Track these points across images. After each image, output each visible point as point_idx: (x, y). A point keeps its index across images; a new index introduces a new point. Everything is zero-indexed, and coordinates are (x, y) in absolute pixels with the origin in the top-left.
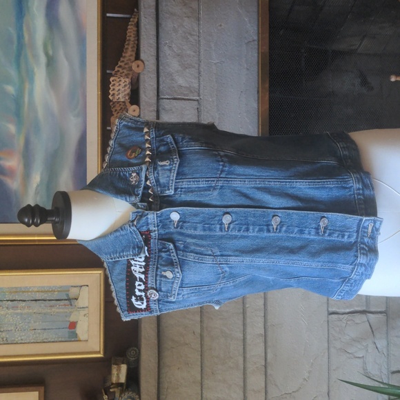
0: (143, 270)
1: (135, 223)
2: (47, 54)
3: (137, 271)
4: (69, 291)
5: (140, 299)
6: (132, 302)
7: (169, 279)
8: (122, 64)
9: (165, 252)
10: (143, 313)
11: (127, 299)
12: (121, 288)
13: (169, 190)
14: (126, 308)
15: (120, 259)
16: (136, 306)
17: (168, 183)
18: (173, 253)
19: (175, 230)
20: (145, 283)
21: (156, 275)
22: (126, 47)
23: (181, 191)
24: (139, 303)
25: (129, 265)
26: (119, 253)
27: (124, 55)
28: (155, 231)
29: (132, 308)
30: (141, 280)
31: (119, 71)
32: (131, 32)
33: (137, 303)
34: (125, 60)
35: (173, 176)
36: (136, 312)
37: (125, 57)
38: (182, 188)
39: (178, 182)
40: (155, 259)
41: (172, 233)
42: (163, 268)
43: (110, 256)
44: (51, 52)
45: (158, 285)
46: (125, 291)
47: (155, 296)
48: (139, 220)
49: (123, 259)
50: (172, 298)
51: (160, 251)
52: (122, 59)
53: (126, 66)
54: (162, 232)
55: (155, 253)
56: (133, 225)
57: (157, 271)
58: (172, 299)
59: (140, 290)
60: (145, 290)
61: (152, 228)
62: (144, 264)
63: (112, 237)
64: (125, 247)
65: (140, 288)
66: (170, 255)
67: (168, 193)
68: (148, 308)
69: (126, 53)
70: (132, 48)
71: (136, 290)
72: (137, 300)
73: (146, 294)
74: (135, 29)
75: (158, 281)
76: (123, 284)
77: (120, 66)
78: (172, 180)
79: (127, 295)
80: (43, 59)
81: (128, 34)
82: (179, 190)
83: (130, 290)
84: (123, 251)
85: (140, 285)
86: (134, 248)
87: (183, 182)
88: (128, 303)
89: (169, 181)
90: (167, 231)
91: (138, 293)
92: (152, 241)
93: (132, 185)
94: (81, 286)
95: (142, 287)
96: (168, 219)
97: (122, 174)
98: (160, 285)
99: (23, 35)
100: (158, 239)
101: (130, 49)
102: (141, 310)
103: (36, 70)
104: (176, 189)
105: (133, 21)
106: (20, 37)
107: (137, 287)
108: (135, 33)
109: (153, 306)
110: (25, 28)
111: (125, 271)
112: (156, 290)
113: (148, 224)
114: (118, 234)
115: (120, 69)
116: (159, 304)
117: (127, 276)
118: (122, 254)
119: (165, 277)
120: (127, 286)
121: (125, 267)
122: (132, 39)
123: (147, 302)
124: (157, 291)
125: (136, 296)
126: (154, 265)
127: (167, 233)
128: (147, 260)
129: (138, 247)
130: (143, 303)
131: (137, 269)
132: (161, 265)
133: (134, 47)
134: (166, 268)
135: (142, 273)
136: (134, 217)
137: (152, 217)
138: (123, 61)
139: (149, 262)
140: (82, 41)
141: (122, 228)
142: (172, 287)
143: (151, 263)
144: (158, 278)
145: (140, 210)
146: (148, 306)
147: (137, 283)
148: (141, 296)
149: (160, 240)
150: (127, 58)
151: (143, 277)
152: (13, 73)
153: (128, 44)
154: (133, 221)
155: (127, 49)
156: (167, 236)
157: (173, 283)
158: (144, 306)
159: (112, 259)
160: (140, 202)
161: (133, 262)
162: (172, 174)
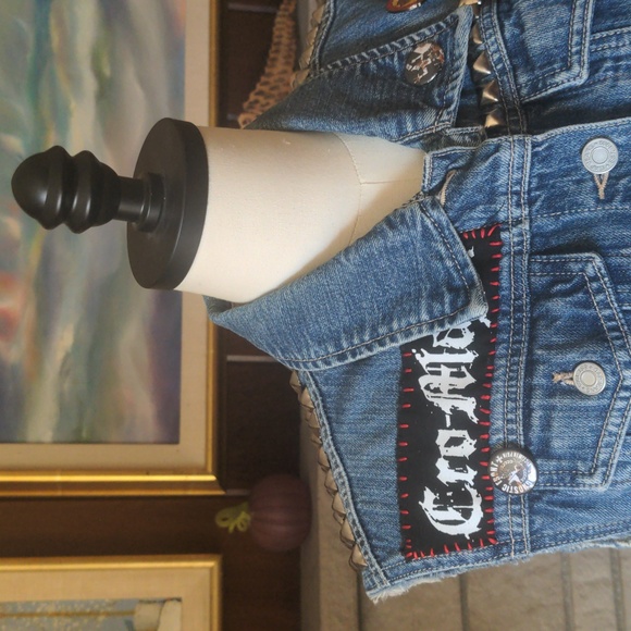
0: (469, 379)
1: (442, 198)
2: (98, 74)
3: (445, 389)
4: (132, 613)
5: (455, 496)
6: (422, 513)
7: (588, 397)
8: (265, 89)
9: (564, 294)
10: (468, 554)
11: (403, 504)
12: (377, 464)
13: (569, 69)
14: (397, 543)
15: (378, 349)
16: (439, 527)
17: (566, 46)
18: (600, 291)
19: (600, 212)
20: (479, 431)
21: (529, 391)
22: (272, 55)
23: (616, 69)
24: (452, 514)
25: (411, 371)
26: (374, 329)
27: (267, 70)
28: (518, 222)
29: (421, 540)
30: (460, 419)
31: (257, 102)
32: (281, 29)
33: (442, 515)
34: (271, 80)
35: (583, 20)
36: (439, 551)
37: (270, 75)
38: (618, 59)
39: (602, 40)
40: (518, 332)
41: (590, 224)
42: (559, 358)
43: (338, 346)
44: (107, 71)
45: (535, 433)
46: (392, 475)
47: (520, 474)
48: (460, 180)
49: (390, 346)
50: (597, 479)
51: (540, 296)
52: (263, 79)
53: (275, 92)
54: (547, 223)
55: (519, 309)
56: (435, 204)
57: (530, 372)
58: (595, 486)
59: (456, 463)
60: (480, 460)
61: (507, 210)
62: (469, 357)
63: (351, 264)
64: (399, 301)
65: (455, 451)
66: (588, 305)
67: (562, 81)
68: (488, 535)
69: (273, 66)
70: (285, 58)
71: (442, 464)
72: (442, 504)
73: (483, 472)
74: (290, 23)
75: (537, 415)
76: (387, 449)
77: (261, 93)
78: (580, 33)
79: (401, 487)
80: (90, 84)
81: (276, 33)
82: (609, 64)
83: (415, 466)
84: (387, 319)
85: (455, 442)
86: (435, 295)
87: (619, 37)
88: (403, 520)
89: (567, 39)
90: (568, 218)
91: (447, 474)
92: (505, 262)
93: (419, 87)
94: (164, 602)
95: (468, 448)
96: (567, 173)
97: (372, 66)
98: (547, 425)
99: (48, 36)
100: (531, 254)
101: (281, 60)
102: (459, 542)
103: (73, 105)
104: (595, 66)
105: (286, 10)
106: (42, 38)
107: (443, 451)
108: (290, 30)
109: (506, 522)
110: (53, 22)
111: (394, 398)
112: (526, 451)
113: (492, 197)
114: (377, 244)
115: (261, 99)
116: (532, 512)
117: (403, 415)
118: (382, 330)
119: (572, 392)
120: (400, 452)
121: (393, 382)
122: (285, 40)
123: (486, 505)
124: (532, 458)
125: (438, 487)
126: (517, 353)
127: (566, 228)
128: (484, 339)
129: (452, 289)
130: (467, 514)
131: (445, 380)
132: (549, 347)
133: (289, 56)
134: (572, 356)
135: (467, 392)
136: (440, 173)
137: (514, 157)
138: (266, 83)
139: (493, 346)
140: (175, 50)
141: (393, 221)
142: (598, 432)
143: (501, 350)
144: (536, 402)
145: (458, 149)
146: (487, 523)
147: (443, 436)
148: (461, 483)
149: (541, 253)
150: (276, 77)
151: (468, 406)
152: (22, 109)
153: (277, 51)
154: (434, 192)
155: (274, 59)
156: (570, 237)
157: (603, 413)
158: (470, 526)
159: (342, 357)
160: (457, 125)
161: (425, 359)
162: (578, 12)
